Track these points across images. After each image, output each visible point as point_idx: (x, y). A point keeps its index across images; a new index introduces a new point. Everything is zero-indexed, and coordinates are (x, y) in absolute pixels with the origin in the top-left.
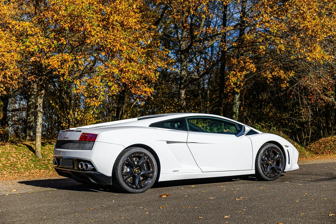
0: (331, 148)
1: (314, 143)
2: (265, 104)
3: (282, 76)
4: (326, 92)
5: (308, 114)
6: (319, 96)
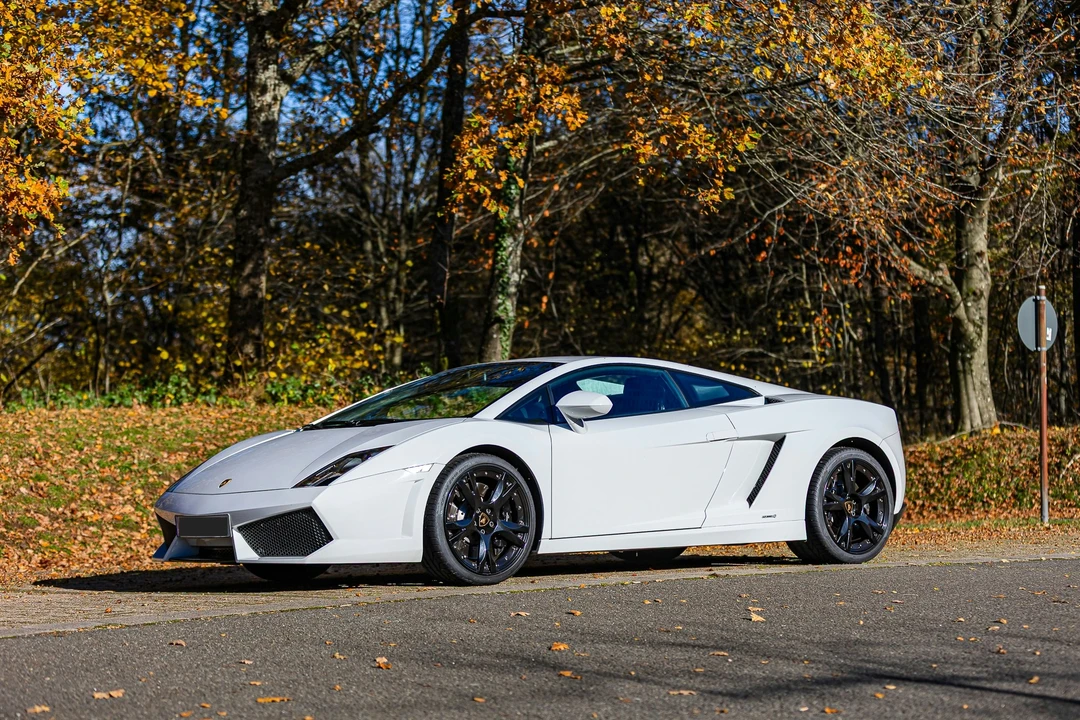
0: (928, 492)
4: (914, 244)
5: (837, 338)
6: (883, 259)
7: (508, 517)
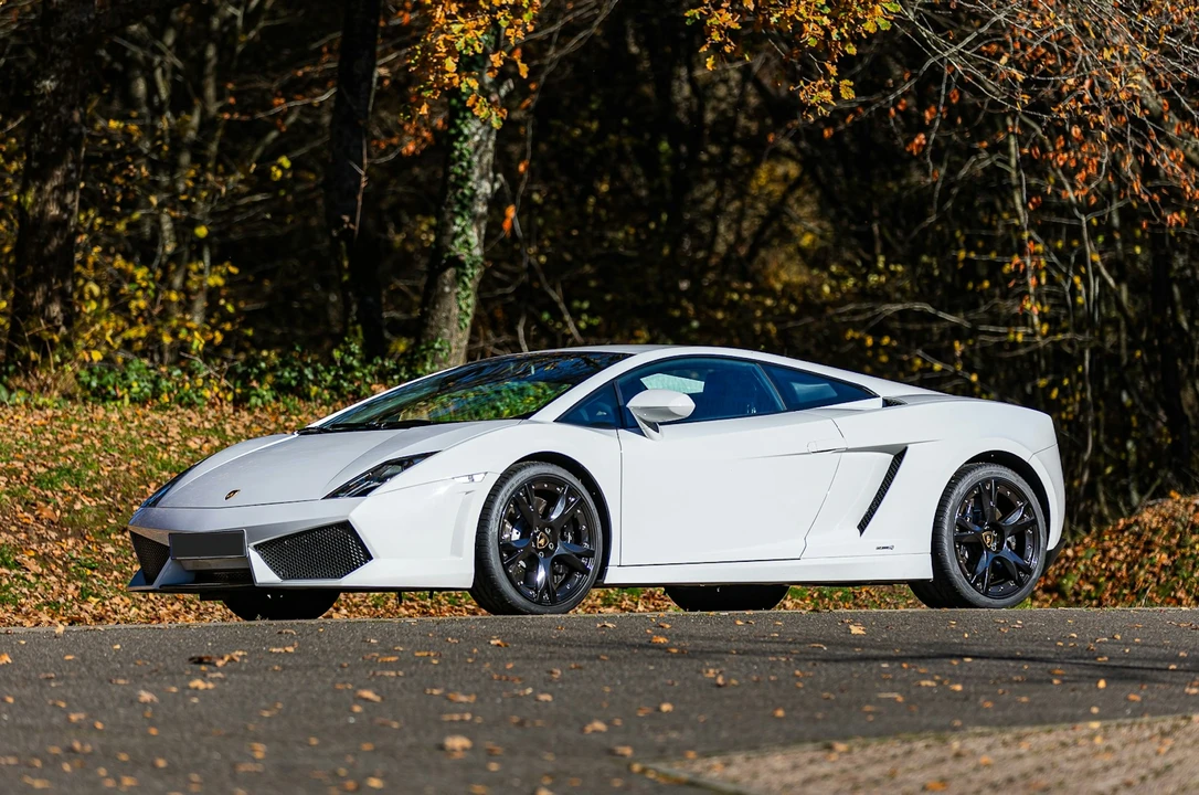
1: (1099, 537)
2: (727, 155)
3: (809, 28)
5: (1074, 286)
7: (570, 538)
